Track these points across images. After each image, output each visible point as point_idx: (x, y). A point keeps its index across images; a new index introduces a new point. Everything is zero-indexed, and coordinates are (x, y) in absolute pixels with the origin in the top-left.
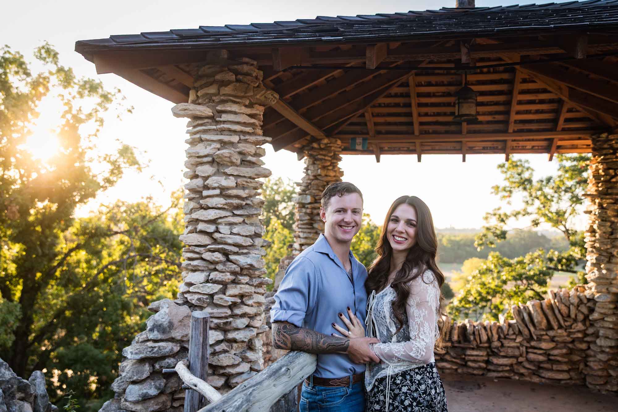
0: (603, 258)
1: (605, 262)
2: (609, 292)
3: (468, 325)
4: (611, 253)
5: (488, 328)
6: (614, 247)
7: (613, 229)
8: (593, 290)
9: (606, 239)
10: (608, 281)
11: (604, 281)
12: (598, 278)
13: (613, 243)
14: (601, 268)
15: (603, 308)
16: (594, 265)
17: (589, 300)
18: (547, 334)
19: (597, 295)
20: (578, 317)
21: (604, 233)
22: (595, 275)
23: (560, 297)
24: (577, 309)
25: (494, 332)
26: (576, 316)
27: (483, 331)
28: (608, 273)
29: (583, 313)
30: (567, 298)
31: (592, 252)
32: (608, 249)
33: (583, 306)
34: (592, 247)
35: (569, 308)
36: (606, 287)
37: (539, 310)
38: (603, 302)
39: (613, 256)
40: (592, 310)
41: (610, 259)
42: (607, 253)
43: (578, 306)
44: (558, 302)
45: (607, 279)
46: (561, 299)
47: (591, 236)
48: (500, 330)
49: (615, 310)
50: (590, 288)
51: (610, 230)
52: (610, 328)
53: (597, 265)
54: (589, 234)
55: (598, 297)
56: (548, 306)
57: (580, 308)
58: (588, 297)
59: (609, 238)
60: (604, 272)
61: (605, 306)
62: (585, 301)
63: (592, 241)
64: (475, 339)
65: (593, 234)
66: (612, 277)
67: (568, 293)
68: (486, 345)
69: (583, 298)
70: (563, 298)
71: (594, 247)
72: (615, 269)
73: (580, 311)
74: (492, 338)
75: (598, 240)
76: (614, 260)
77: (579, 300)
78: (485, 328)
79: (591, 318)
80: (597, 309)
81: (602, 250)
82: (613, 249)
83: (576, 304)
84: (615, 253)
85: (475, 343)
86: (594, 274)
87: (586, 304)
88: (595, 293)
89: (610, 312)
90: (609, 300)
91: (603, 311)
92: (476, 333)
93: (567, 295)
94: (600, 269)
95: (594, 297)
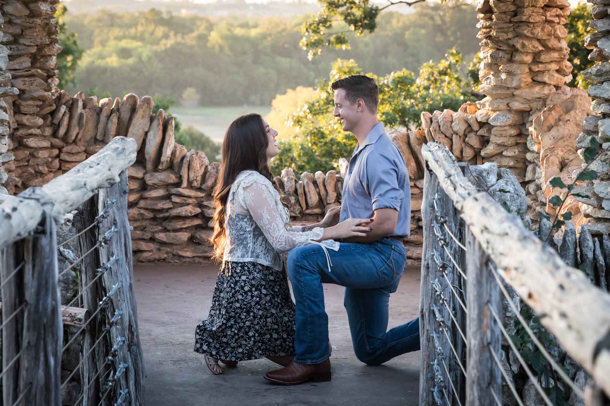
0: (501, 54)
1: (505, 60)
2: (510, 110)
3: (285, 179)
4: (514, 46)
5: (320, 182)
6: (518, 35)
7: (518, 7)
8: (487, 107)
9: (507, 23)
10: (508, 92)
11: (504, 92)
12: (496, 87)
13: (517, 30)
14: (500, 71)
15: (501, 136)
16: (489, 66)
17: (482, 125)
18: (416, 186)
19: (493, 115)
20: (464, 154)
21: (504, 13)
22: (490, 83)
23: (438, 122)
24: (464, 141)
25: (330, 189)
26: (462, 152)
27: (312, 187)
28: (509, 79)
29: (471, 147)
30: (449, 124)
31: (486, 44)
32: (510, 39)
33: (472, 135)
34: (486, 38)
35: (451, 140)
36: (506, 102)
37: (405, 147)
38: (501, 126)
39: (517, 50)
40: (485, 142)
41: (512, 56)
42: (508, 45)
43: (466, 136)
44: (435, 131)
45: (508, 88)
46: (439, 126)
47: (486, 19)
48: (339, 185)
49: (519, 139)
50: (484, 105)
51: (513, 8)
52: (510, 168)
53: (493, 66)
54: (482, 15)
55: (494, 119)
56: (418, 139)
57: (467, 139)
58: (479, 120)
59: (510, 22)
60: (503, 76)
61: (504, 133)
62: (475, 127)
63: (486, 27)
64: (298, 201)
65: (488, 15)
66: (514, 84)
67: (452, 116)
68: (317, 211)
69: (471, 122)
70: (441, 124)
71: (489, 37)
72: (519, 72)
73: (467, 144)
74: (326, 200)
75: (496, 24)
76: (517, 58)
77: (466, 126)
78: (315, 183)
79: (483, 153)
80: (493, 139)
81: (501, 41)
82: (516, 39)
83: (461, 133)
84: (519, 46)
85: (297, 207)
86: (488, 81)
87: (477, 131)
88: (490, 113)
89: (511, 141)
90: (510, 122)
91: (500, 141)
92: (300, 191)
93: (450, 120)
94: (497, 73)
95: (488, 120)
